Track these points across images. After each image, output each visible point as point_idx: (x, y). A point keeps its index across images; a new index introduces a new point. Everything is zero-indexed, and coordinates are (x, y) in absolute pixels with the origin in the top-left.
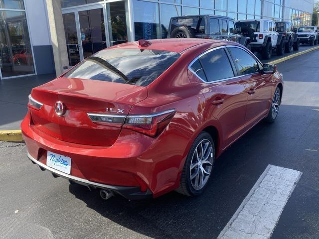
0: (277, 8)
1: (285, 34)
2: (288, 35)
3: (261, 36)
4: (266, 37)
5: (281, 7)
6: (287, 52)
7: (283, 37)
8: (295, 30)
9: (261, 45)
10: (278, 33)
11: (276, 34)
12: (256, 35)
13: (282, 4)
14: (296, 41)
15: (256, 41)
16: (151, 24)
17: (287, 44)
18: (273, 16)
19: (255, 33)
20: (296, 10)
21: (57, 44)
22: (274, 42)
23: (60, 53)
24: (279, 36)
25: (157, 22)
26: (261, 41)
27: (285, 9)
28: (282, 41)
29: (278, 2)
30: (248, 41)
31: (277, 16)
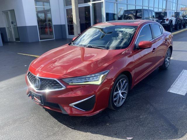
0: (174, 5)
1: (179, 18)
2: (181, 19)
3: (168, 19)
4: (170, 20)
5: (176, 4)
6: (180, 28)
7: (178, 20)
8: (184, 16)
9: (167, 24)
10: (176, 18)
11: (175, 18)
12: (165, 19)
13: (176, 3)
14: (185, 22)
15: (165, 22)
16: (112, 14)
17: (180, 24)
18: (172, 9)
19: (164, 18)
20: (184, 5)
21: (76, 23)
22: (174, 23)
23: (77, 28)
24: (176, 20)
25: (116, 13)
26: (167, 22)
27: (178, 5)
28: (178, 22)
29: (174, 1)
30: (161, 22)
31: (174, 9)
